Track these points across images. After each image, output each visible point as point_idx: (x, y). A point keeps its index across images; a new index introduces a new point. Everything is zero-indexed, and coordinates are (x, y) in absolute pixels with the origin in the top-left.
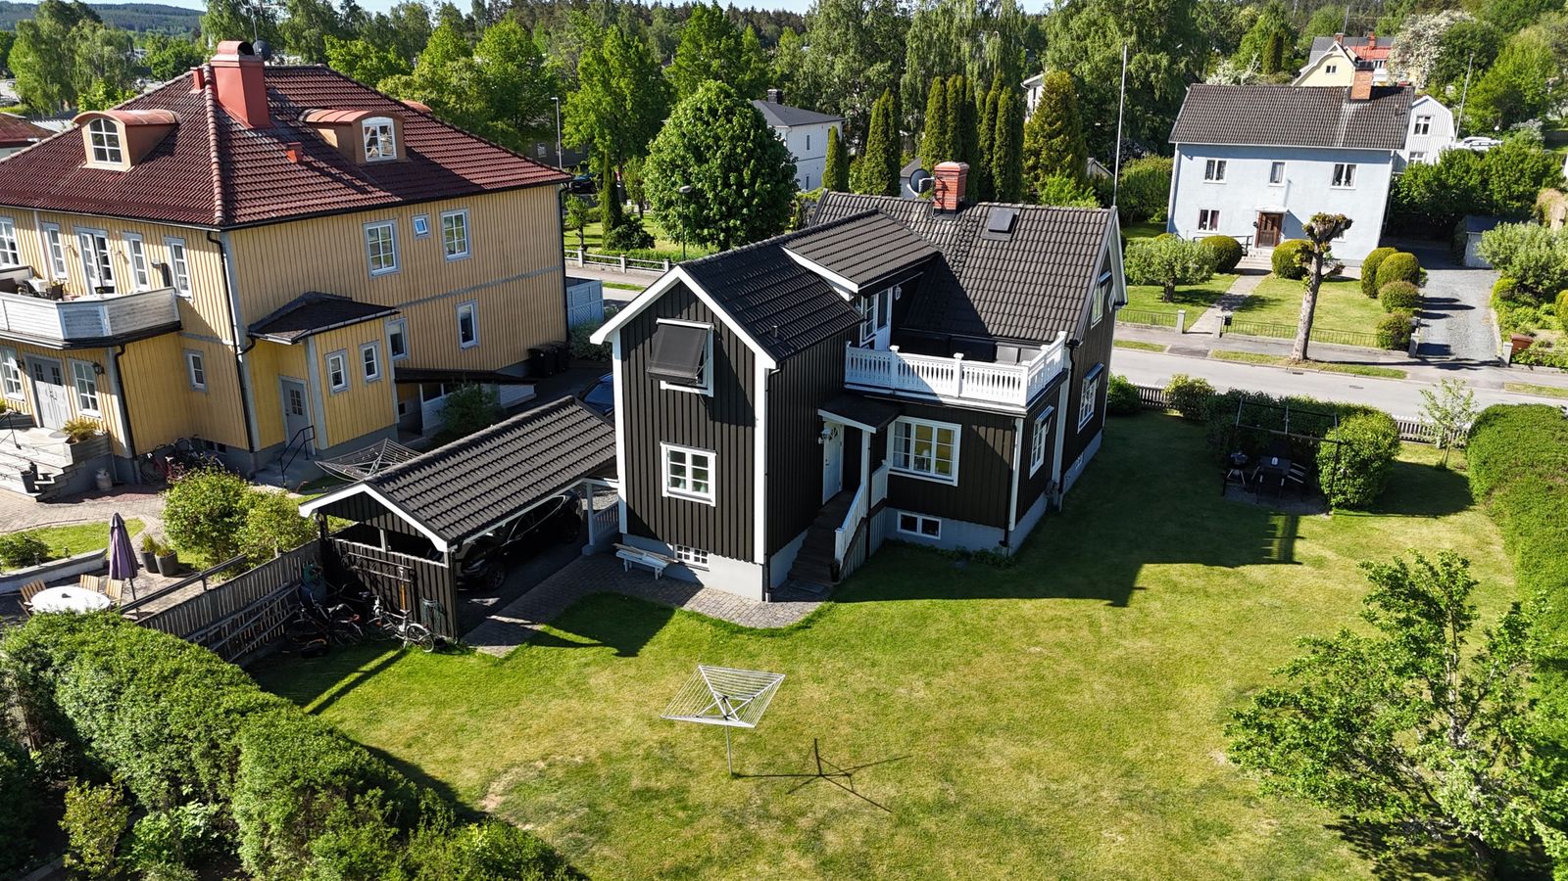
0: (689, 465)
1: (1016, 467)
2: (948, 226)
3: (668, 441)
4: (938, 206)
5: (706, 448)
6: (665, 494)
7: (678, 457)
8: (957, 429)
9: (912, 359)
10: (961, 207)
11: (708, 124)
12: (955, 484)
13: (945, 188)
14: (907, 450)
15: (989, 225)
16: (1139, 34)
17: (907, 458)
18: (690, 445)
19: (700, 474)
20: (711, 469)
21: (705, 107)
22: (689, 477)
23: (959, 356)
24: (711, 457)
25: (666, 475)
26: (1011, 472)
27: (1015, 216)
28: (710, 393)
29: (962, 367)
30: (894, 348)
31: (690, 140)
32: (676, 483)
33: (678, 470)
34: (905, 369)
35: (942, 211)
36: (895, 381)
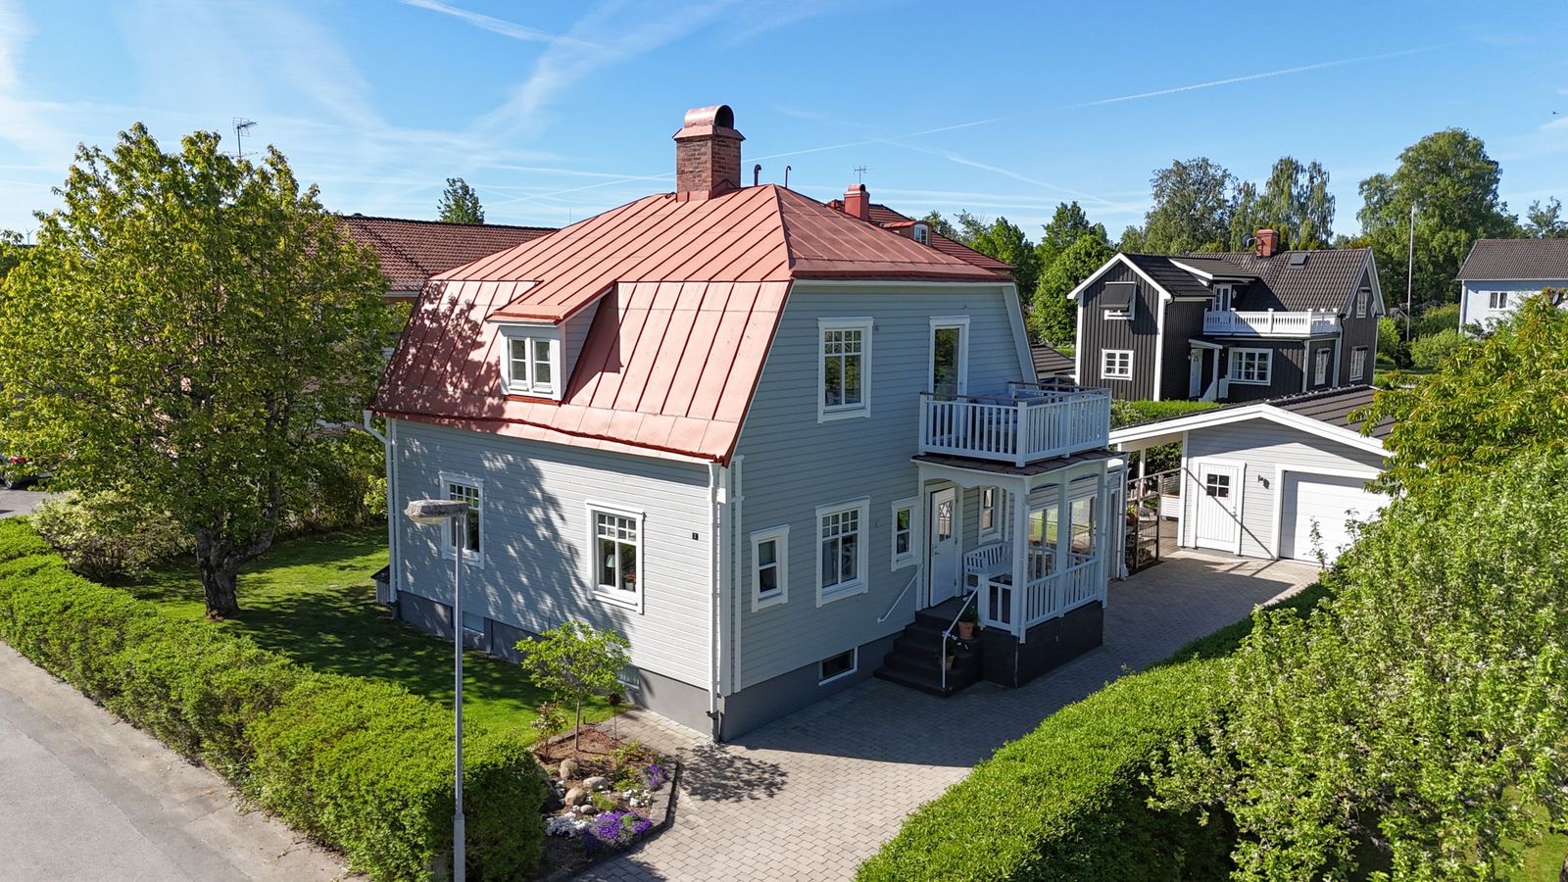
0: (1117, 360)
1: (1305, 370)
2: (1265, 264)
3: (1106, 348)
4: (1259, 254)
5: (1128, 349)
6: (1103, 377)
7: (1111, 356)
8: (1270, 352)
9: (1243, 315)
10: (1273, 254)
11: (1085, 262)
12: (1269, 384)
13: (1263, 244)
14: (1240, 368)
15: (1292, 261)
16: (1442, 217)
17: (1240, 373)
18: (1119, 349)
19: (1123, 364)
20: (1131, 360)
21: (1083, 252)
22: (1117, 367)
23: (1271, 310)
24: (1131, 353)
25: (1104, 366)
26: (1302, 373)
27: (1307, 257)
28: (1133, 319)
29: (1273, 316)
30: (1233, 309)
31: (1071, 273)
32: (1109, 371)
33: (1111, 363)
34: (1239, 320)
35: (1261, 257)
36: (1234, 328)
